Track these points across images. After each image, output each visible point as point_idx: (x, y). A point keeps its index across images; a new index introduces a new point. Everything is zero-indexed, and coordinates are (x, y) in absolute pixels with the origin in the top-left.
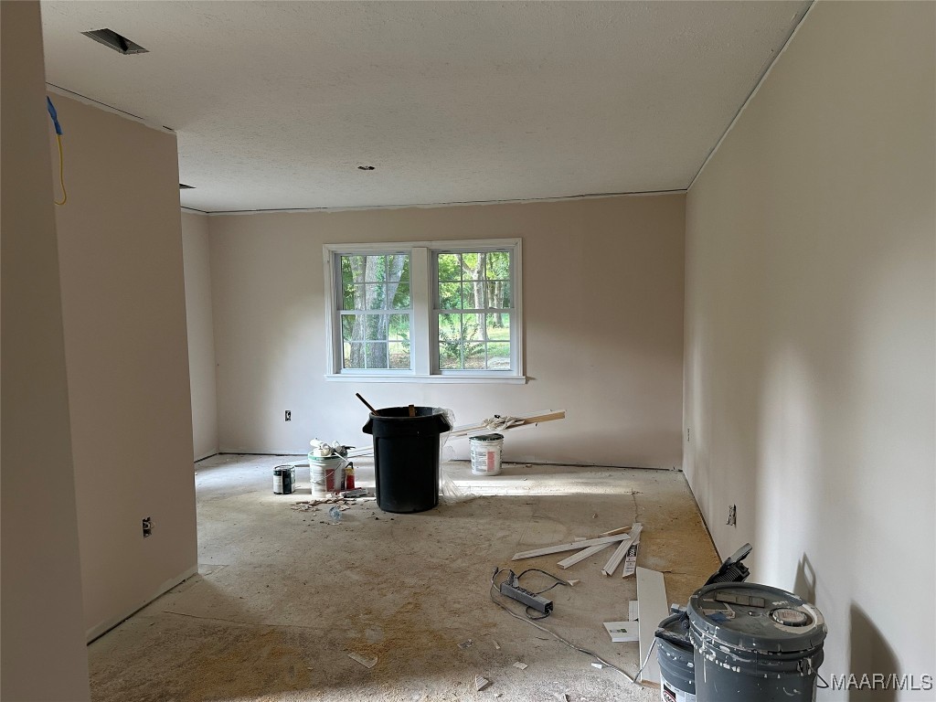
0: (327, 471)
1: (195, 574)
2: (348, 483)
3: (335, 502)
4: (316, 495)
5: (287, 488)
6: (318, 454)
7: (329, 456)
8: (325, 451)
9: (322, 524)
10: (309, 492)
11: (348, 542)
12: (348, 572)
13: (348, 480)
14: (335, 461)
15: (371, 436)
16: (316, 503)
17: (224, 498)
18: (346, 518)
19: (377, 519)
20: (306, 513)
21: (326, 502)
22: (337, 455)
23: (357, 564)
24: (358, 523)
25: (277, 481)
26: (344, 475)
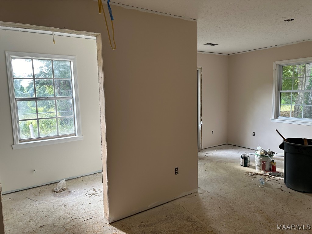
0: (262, 161)
1: (197, 192)
2: (272, 169)
3: (265, 176)
4: (257, 171)
5: (246, 164)
6: (259, 153)
7: (264, 155)
8: (262, 153)
9: (255, 185)
10: (254, 168)
11: (263, 198)
12: (257, 214)
13: (272, 167)
14: (266, 158)
15: (283, 150)
16: (256, 174)
17: (221, 162)
18: (267, 185)
19: (282, 190)
20: (250, 178)
21: (260, 175)
22: (268, 155)
23: (263, 211)
24: (271, 189)
25: (241, 160)
26: (271, 165)
